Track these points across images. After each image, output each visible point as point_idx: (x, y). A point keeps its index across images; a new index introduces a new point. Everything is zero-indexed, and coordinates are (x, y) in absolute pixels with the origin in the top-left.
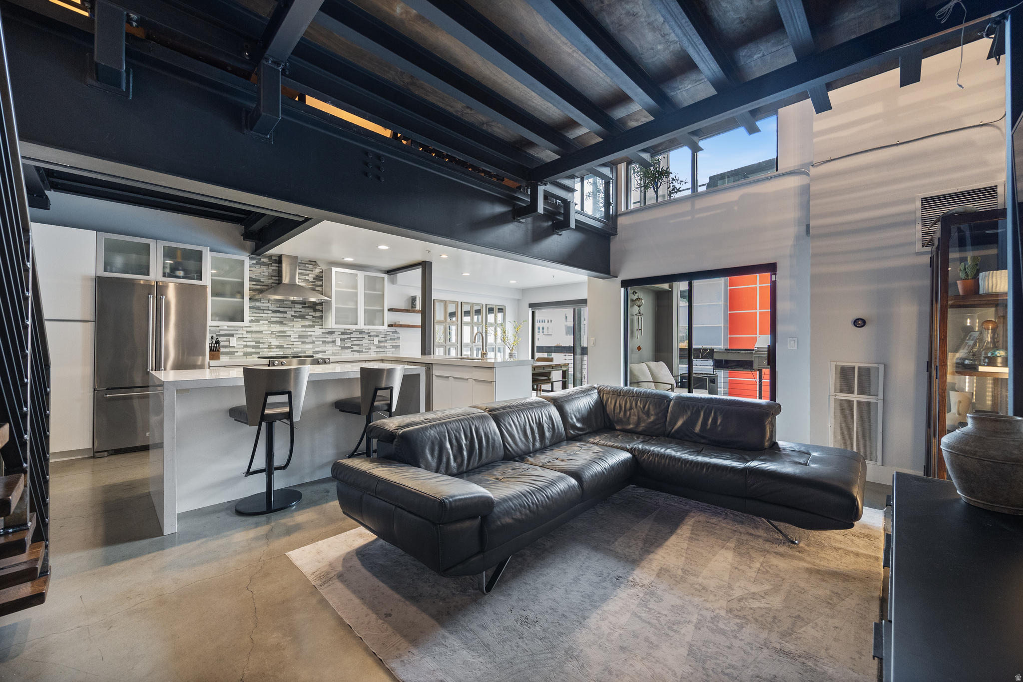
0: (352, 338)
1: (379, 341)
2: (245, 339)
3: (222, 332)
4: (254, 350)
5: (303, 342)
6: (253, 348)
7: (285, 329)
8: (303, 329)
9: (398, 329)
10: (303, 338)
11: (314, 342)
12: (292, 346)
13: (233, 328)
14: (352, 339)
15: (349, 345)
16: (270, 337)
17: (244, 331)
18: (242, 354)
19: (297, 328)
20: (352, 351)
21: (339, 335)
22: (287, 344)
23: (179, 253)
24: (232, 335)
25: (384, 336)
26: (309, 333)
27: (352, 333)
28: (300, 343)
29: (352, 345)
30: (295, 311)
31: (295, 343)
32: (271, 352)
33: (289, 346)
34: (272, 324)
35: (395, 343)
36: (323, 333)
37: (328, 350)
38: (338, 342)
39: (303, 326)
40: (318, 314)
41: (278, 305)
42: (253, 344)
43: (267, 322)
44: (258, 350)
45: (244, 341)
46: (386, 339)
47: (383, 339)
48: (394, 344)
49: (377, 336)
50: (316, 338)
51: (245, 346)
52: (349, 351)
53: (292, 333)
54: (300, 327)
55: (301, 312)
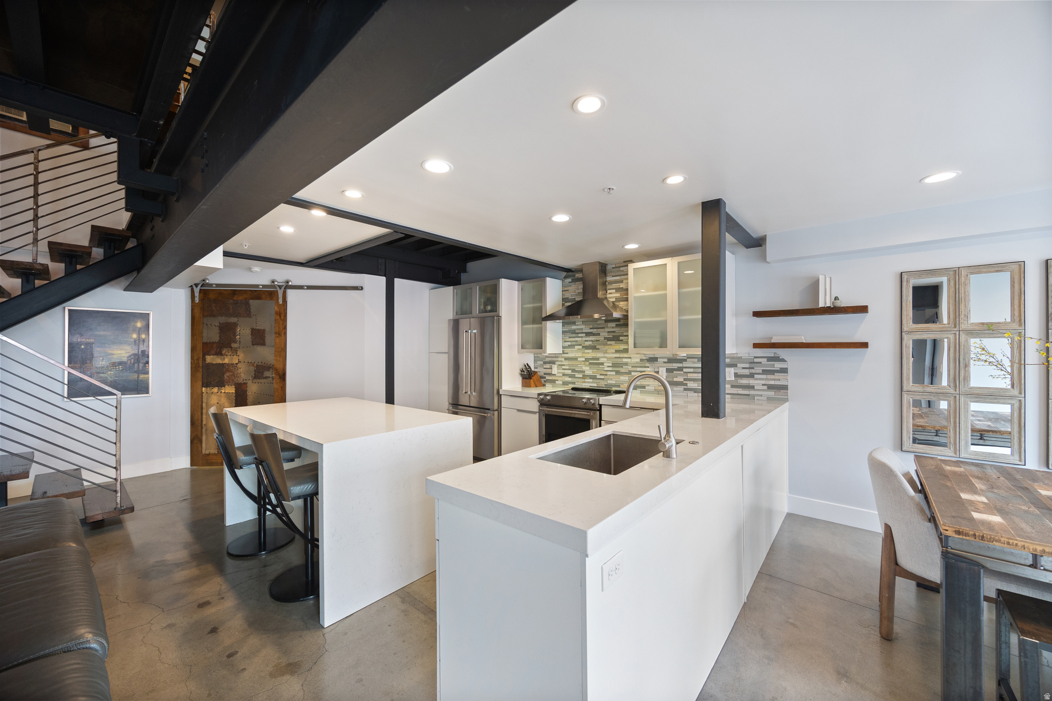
0: (686, 368)
1: (736, 375)
2: (563, 367)
3: (548, 360)
4: (570, 379)
5: (618, 373)
6: (570, 377)
7: (599, 355)
8: (617, 355)
9: (781, 352)
10: (618, 367)
11: (629, 373)
12: (606, 377)
13: (554, 355)
14: (685, 370)
15: (680, 379)
16: (584, 364)
17: (562, 357)
18: (561, 383)
19: (609, 353)
20: (685, 389)
21: (664, 362)
22: (601, 375)
24: (554, 363)
25: (747, 365)
26: (625, 360)
27: (685, 360)
28: (614, 373)
29: (685, 380)
30: (609, 332)
31: (609, 373)
32: (585, 382)
33: (602, 377)
34: (586, 349)
35: (774, 380)
36: (641, 360)
37: (648, 385)
38: (663, 374)
39: (617, 351)
41: (591, 326)
42: (569, 372)
43: (581, 347)
44: (574, 380)
45: (563, 369)
46: (753, 371)
47: (747, 372)
48: (772, 383)
49: (734, 365)
50: (632, 367)
51: (564, 375)
52: (681, 388)
53: (606, 360)
54: (614, 351)
55: (614, 332)
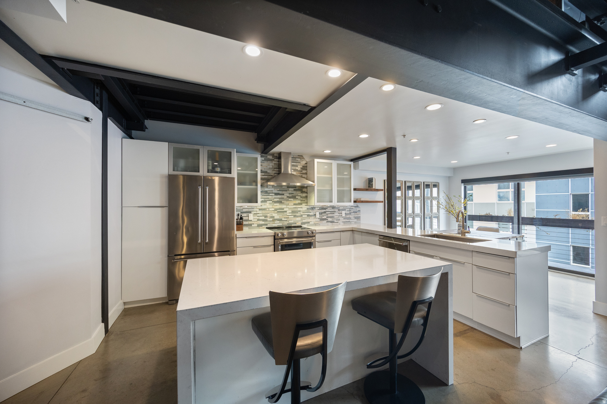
0: (327, 212)
1: (346, 214)
2: (258, 215)
3: (244, 210)
4: (263, 223)
5: (295, 216)
6: (263, 221)
7: (283, 206)
8: (295, 206)
9: (360, 204)
10: (295, 213)
11: (302, 216)
12: (288, 219)
13: (250, 207)
14: (327, 213)
15: (325, 217)
16: (274, 212)
17: (257, 208)
18: (256, 225)
19: (290, 205)
20: (327, 222)
21: (318, 210)
22: (285, 218)
23: (217, 154)
24: (250, 212)
25: (348, 210)
26: (299, 209)
27: (327, 208)
28: (293, 217)
29: (327, 217)
30: (289, 193)
31: (290, 217)
32: (274, 223)
33: (286, 219)
34: (275, 203)
35: (357, 215)
36: (307, 209)
37: (311, 222)
38: (318, 216)
39: (295, 204)
40: (304, 195)
41: (278, 189)
42: (263, 218)
43: (271, 202)
44: (266, 223)
45: (258, 216)
46: (351, 212)
47: (349, 212)
48: (356, 216)
49: (345, 210)
50: (303, 212)
51: (258, 220)
52: (325, 221)
53: (288, 209)
54: (293, 204)
55: (293, 193)
